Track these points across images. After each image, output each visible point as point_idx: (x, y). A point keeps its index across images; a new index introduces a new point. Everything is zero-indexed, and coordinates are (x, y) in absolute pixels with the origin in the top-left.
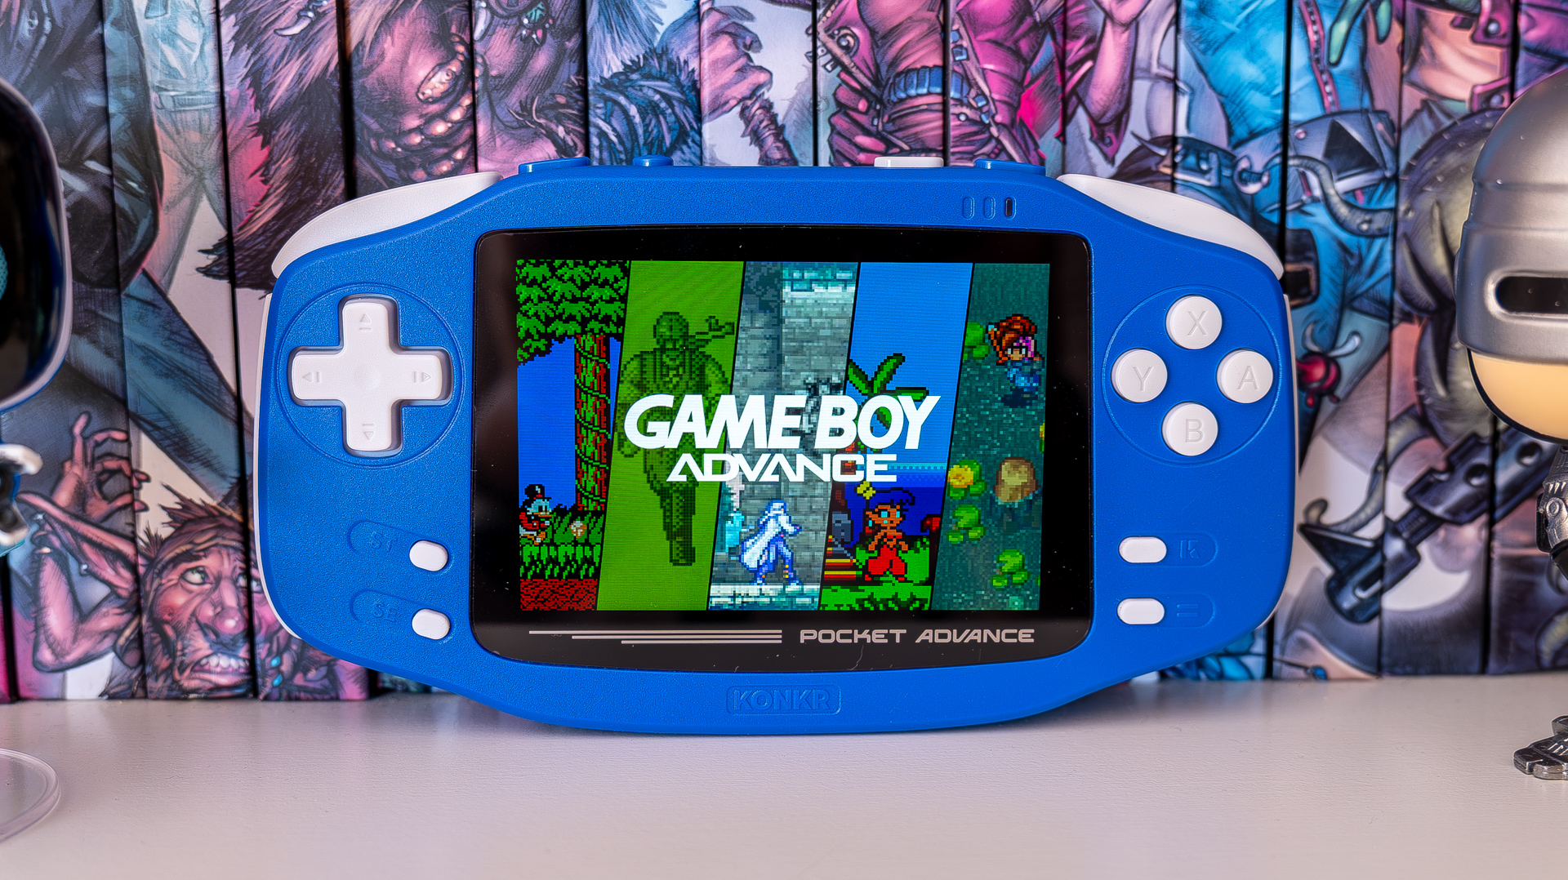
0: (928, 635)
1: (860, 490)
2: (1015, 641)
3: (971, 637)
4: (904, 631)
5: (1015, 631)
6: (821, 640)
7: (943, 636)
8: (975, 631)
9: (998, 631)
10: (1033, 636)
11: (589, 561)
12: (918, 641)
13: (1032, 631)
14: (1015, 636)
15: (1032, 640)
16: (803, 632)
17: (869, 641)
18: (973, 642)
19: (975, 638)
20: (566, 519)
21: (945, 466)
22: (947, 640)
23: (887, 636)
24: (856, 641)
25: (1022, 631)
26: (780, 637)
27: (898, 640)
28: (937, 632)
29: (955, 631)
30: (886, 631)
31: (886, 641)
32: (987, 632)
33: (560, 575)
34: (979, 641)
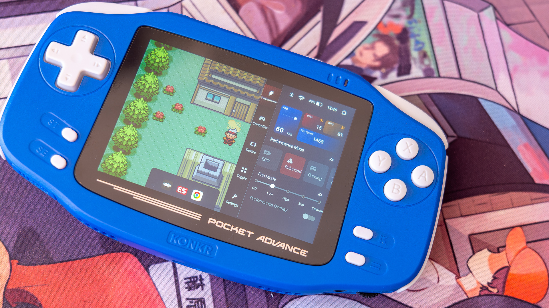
0: (262, 238)
2: (298, 253)
3: (280, 245)
4: (253, 233)
5: (300, 249)
6: (217, 225)
7: (269, 241)
8: (283, 243)
9: (292, 247)
10: (307, 254)
12: (257, 239)
13: (307, 252)
14: (299, 251)
15: (306, 256)
16: (210, 219)
17: (236, 232)
18: (281, 248)
19: (282, 246)
22: (270, 243)
23: (245, 233)
24: (231, 230)
25: (302, 250)
26: (200, 218)
27: (249, 236)
28: (267, 238)
29: (274, 241)
30: (245, 231)
31: (244, 235)
32: (288, 245)
34: (283, 248)
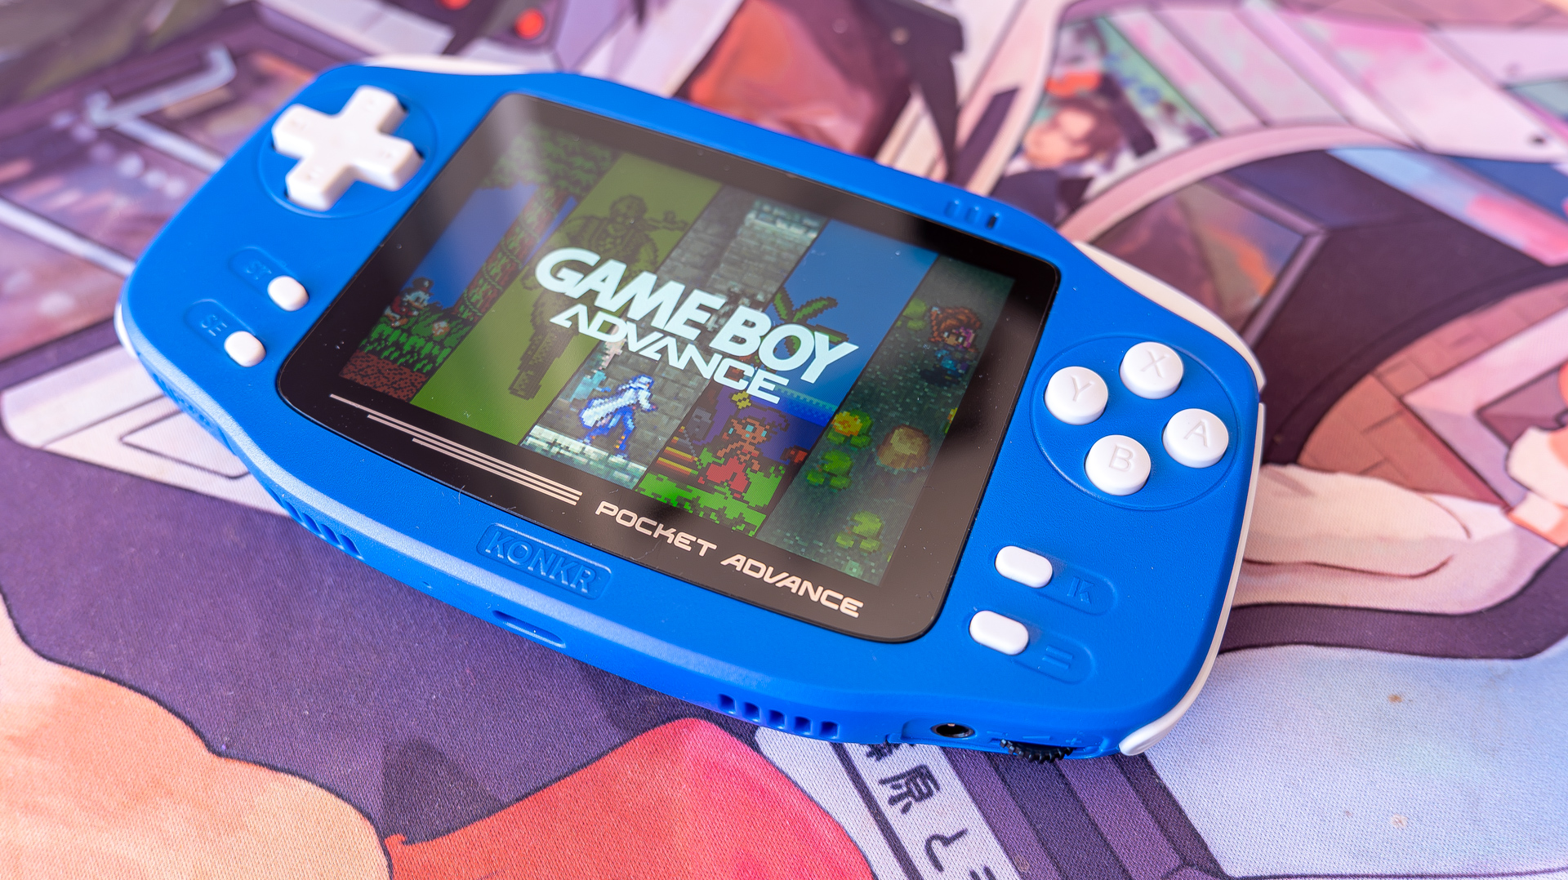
0: (738, 560)
1: (735, 398)
2: (835, 607)
3: (787, 583)
4: (714, 547)
5: (840, 597)
6: (619, 520)
7: (754, 569)
8: (793, 578)
9: (820, 589)
10: (859, 610)
11: (431, 358)
12: (724, 563)
13: (861, 605)
14: (839, 602)
15: (856, 615)
16: (604, 503)
17: (670, 541)
18: (787, 589)
19: (790, 585)
20: (435, 317)
21: (835, 408)
22: (758, 576)
23: (692, 544)
24: (656, 535)
25: (848, 600)
26: (578, 499)
27: (702, 553)
28: (751, 562)
29: (771, 569)
30: (694, 539)
31: (689, 548)
32: (807, 584)
33: (396, 360)
34: (794, 591)
